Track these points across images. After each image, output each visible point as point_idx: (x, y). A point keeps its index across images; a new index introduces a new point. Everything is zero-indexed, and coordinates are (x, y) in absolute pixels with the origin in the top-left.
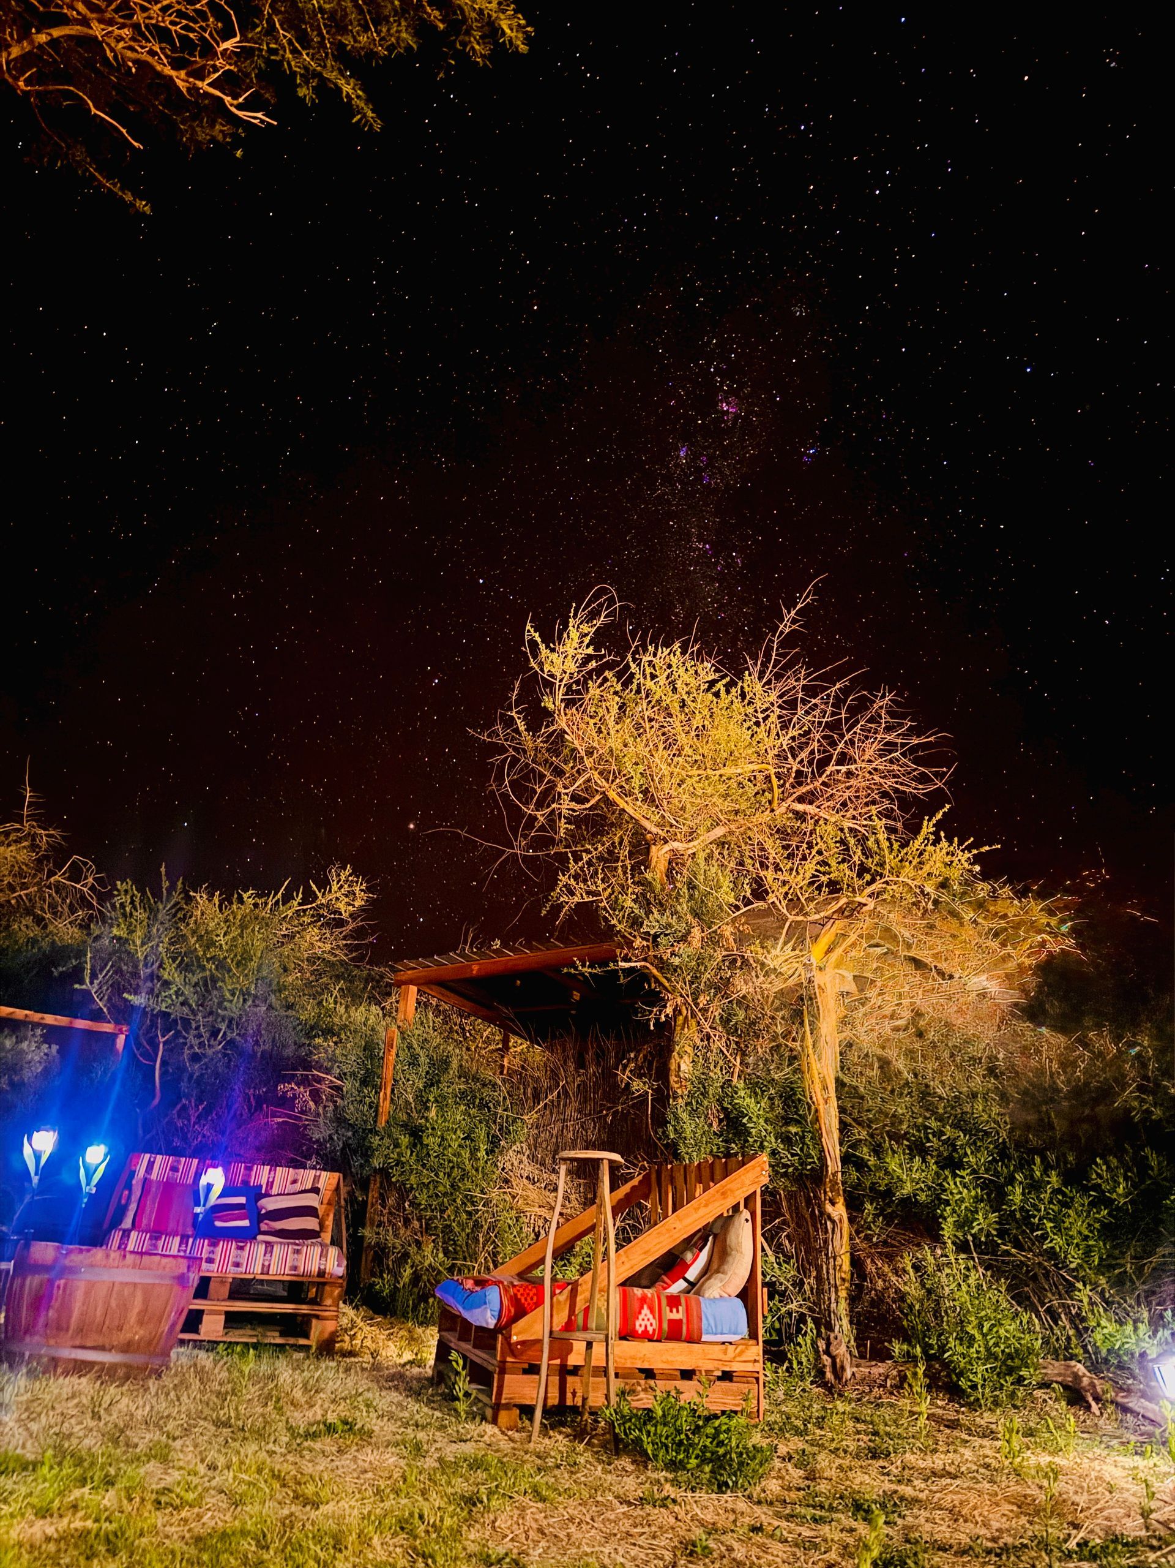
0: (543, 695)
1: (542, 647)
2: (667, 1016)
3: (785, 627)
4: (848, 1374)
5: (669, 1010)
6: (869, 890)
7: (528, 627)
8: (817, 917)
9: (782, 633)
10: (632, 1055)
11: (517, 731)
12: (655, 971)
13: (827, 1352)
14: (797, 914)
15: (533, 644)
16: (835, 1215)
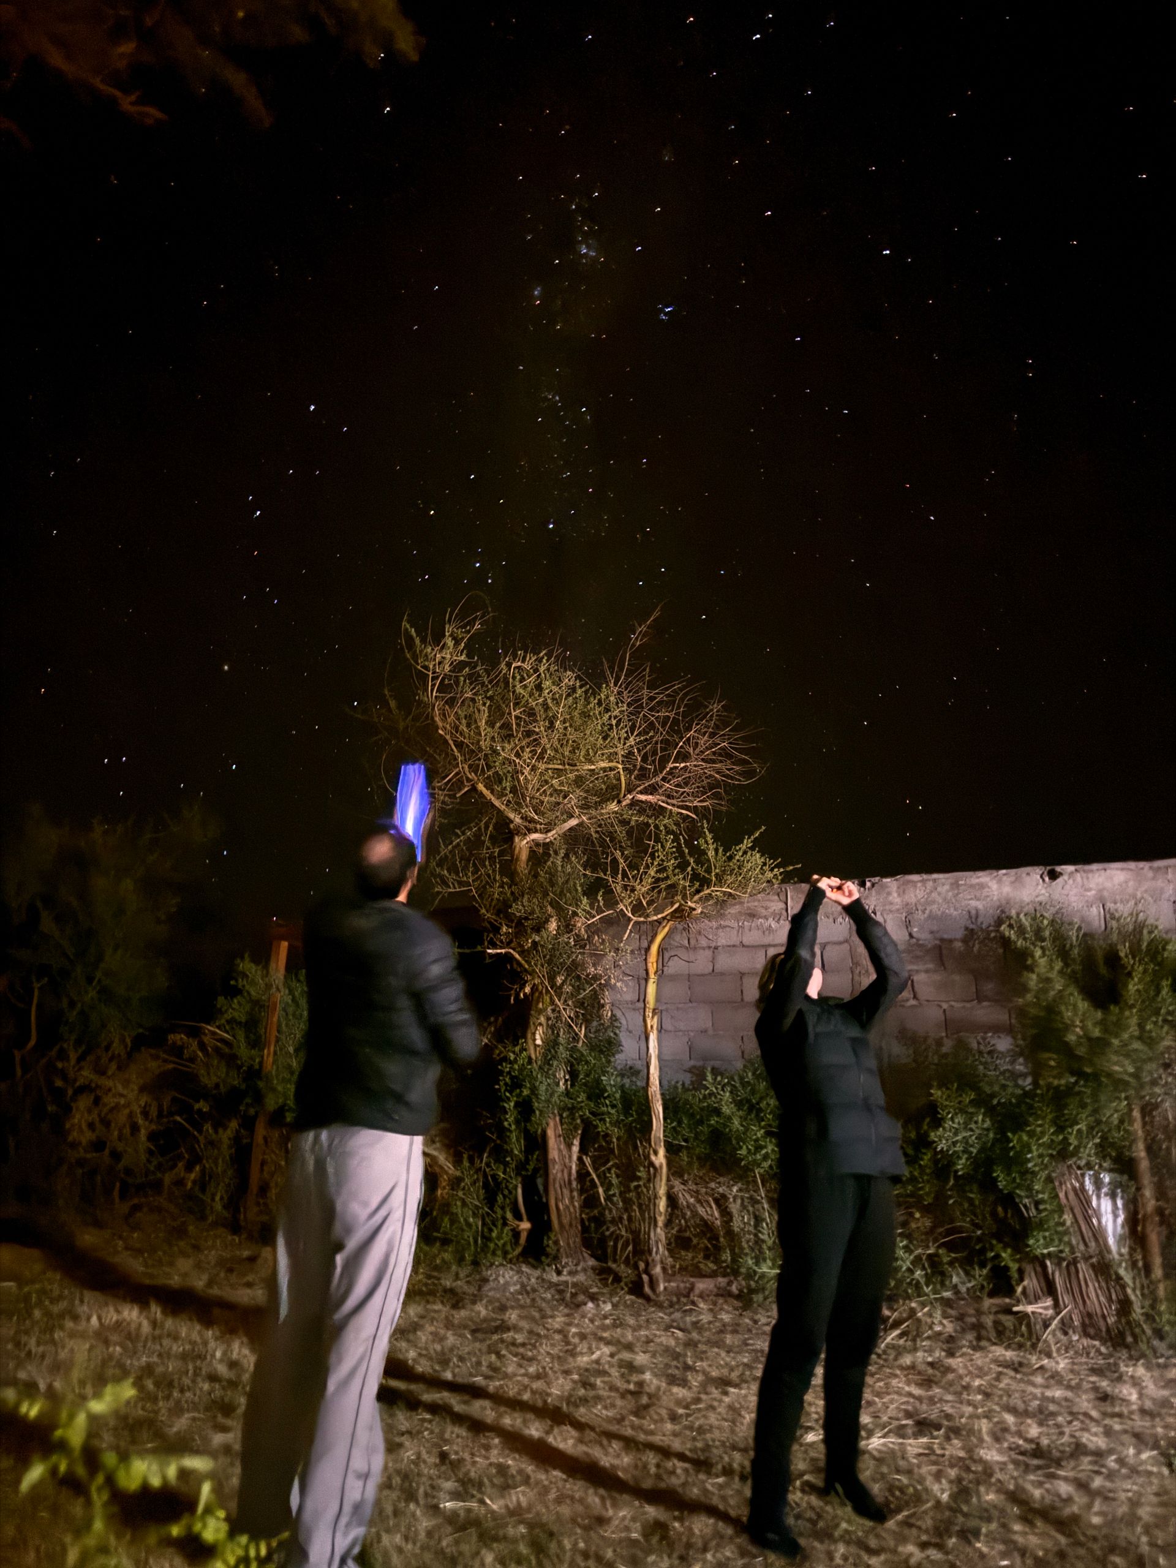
0: (417, 689)
1: (417, 641)
2: (525, 994)
3: (636, 639)
4: (662, 1287)
5: (527, 990)
6: (697, 897)
7: (405, 624)
8: (655, 918)
9: (634, 645)
10: (492, 1019)
11: (390, 710)
12: (517, 956)
13: (647, 1272)
14: (640, 916)
15: (410, 639)
16: (657, 1163)
